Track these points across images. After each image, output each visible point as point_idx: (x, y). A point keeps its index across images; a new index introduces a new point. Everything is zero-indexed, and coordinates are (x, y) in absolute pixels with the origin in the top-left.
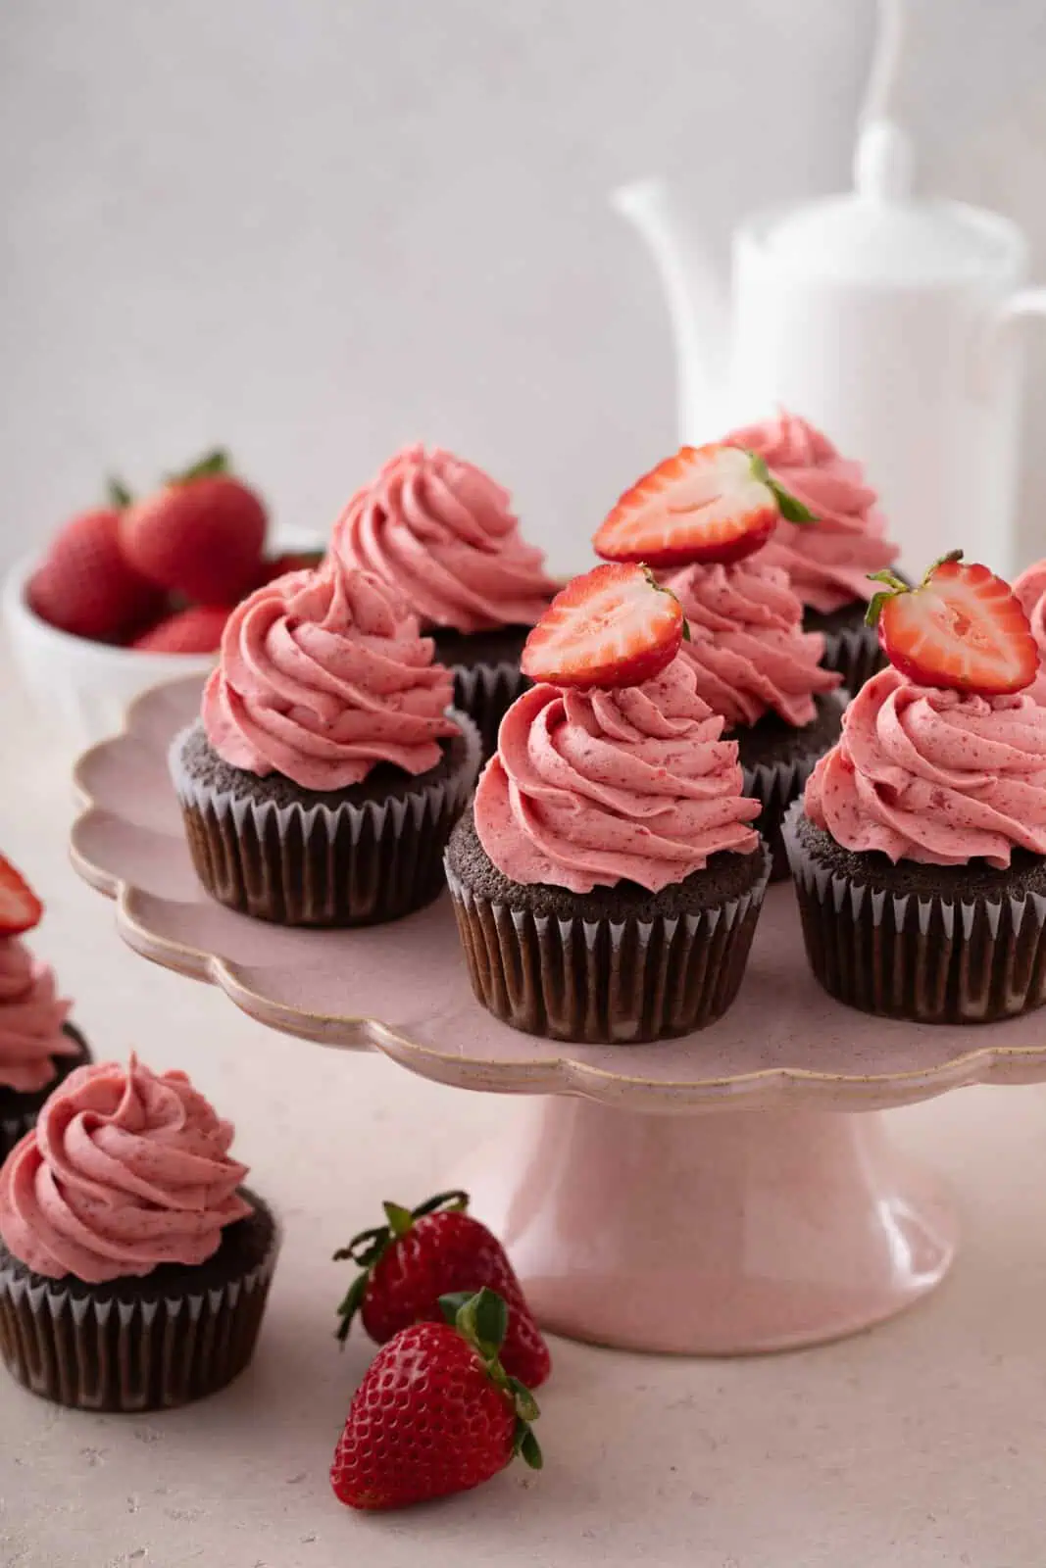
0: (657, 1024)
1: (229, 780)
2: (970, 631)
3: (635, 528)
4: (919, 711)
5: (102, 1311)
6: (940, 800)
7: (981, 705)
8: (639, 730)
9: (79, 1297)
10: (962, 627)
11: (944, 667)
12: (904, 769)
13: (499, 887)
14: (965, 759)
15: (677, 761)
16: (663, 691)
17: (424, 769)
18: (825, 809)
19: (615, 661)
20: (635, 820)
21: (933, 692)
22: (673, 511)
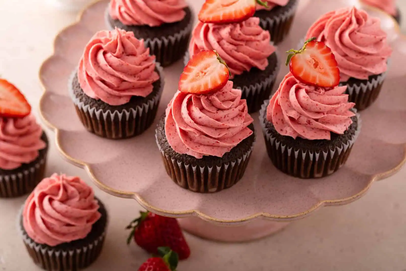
0: (223, 186)
1: (88, 100)
2: (318, 66)
3: (211, 12)
4: (302, 93)
5: (57, 254)
6: (309, 122)
7: (322, 91)
8: (216, 108)
9: (50, 250)
10: (316, 65)
11: (310, 80)
12: (298, 112)
13: (174, 153)
14: (318, 110)
15: (228, 116)
16: (223, 94)
17: (148, 94)
18: (273, 121)
19: (208, 90)
20: (215, 139)
21: (307, 87)
22: (224, 6)
